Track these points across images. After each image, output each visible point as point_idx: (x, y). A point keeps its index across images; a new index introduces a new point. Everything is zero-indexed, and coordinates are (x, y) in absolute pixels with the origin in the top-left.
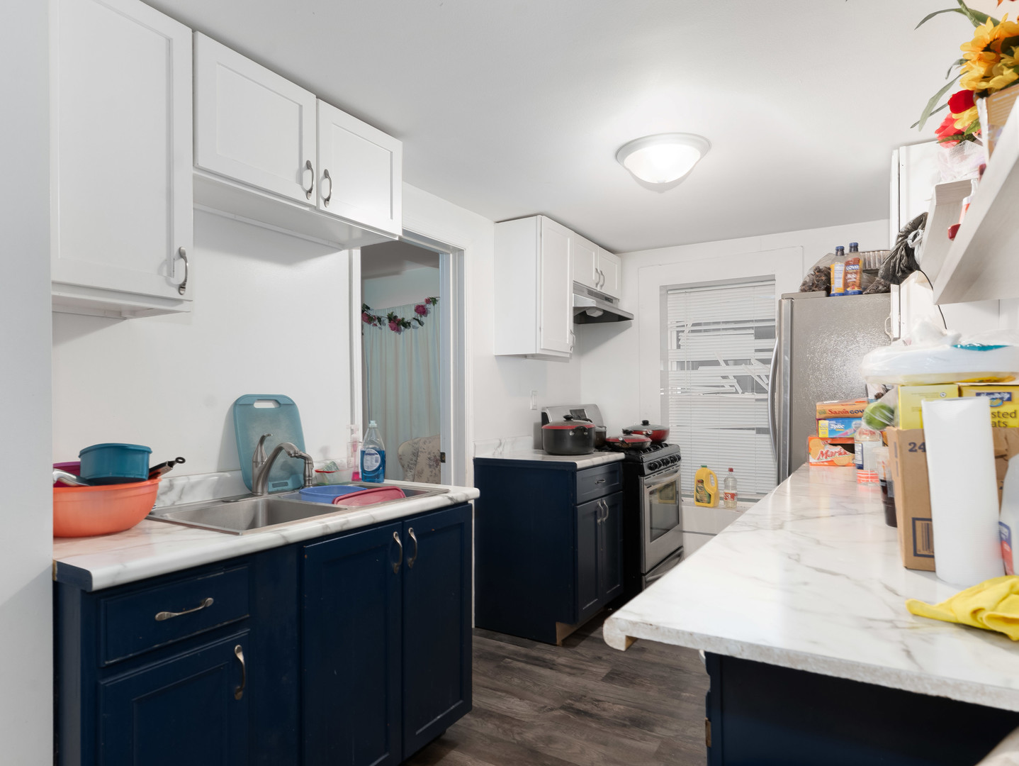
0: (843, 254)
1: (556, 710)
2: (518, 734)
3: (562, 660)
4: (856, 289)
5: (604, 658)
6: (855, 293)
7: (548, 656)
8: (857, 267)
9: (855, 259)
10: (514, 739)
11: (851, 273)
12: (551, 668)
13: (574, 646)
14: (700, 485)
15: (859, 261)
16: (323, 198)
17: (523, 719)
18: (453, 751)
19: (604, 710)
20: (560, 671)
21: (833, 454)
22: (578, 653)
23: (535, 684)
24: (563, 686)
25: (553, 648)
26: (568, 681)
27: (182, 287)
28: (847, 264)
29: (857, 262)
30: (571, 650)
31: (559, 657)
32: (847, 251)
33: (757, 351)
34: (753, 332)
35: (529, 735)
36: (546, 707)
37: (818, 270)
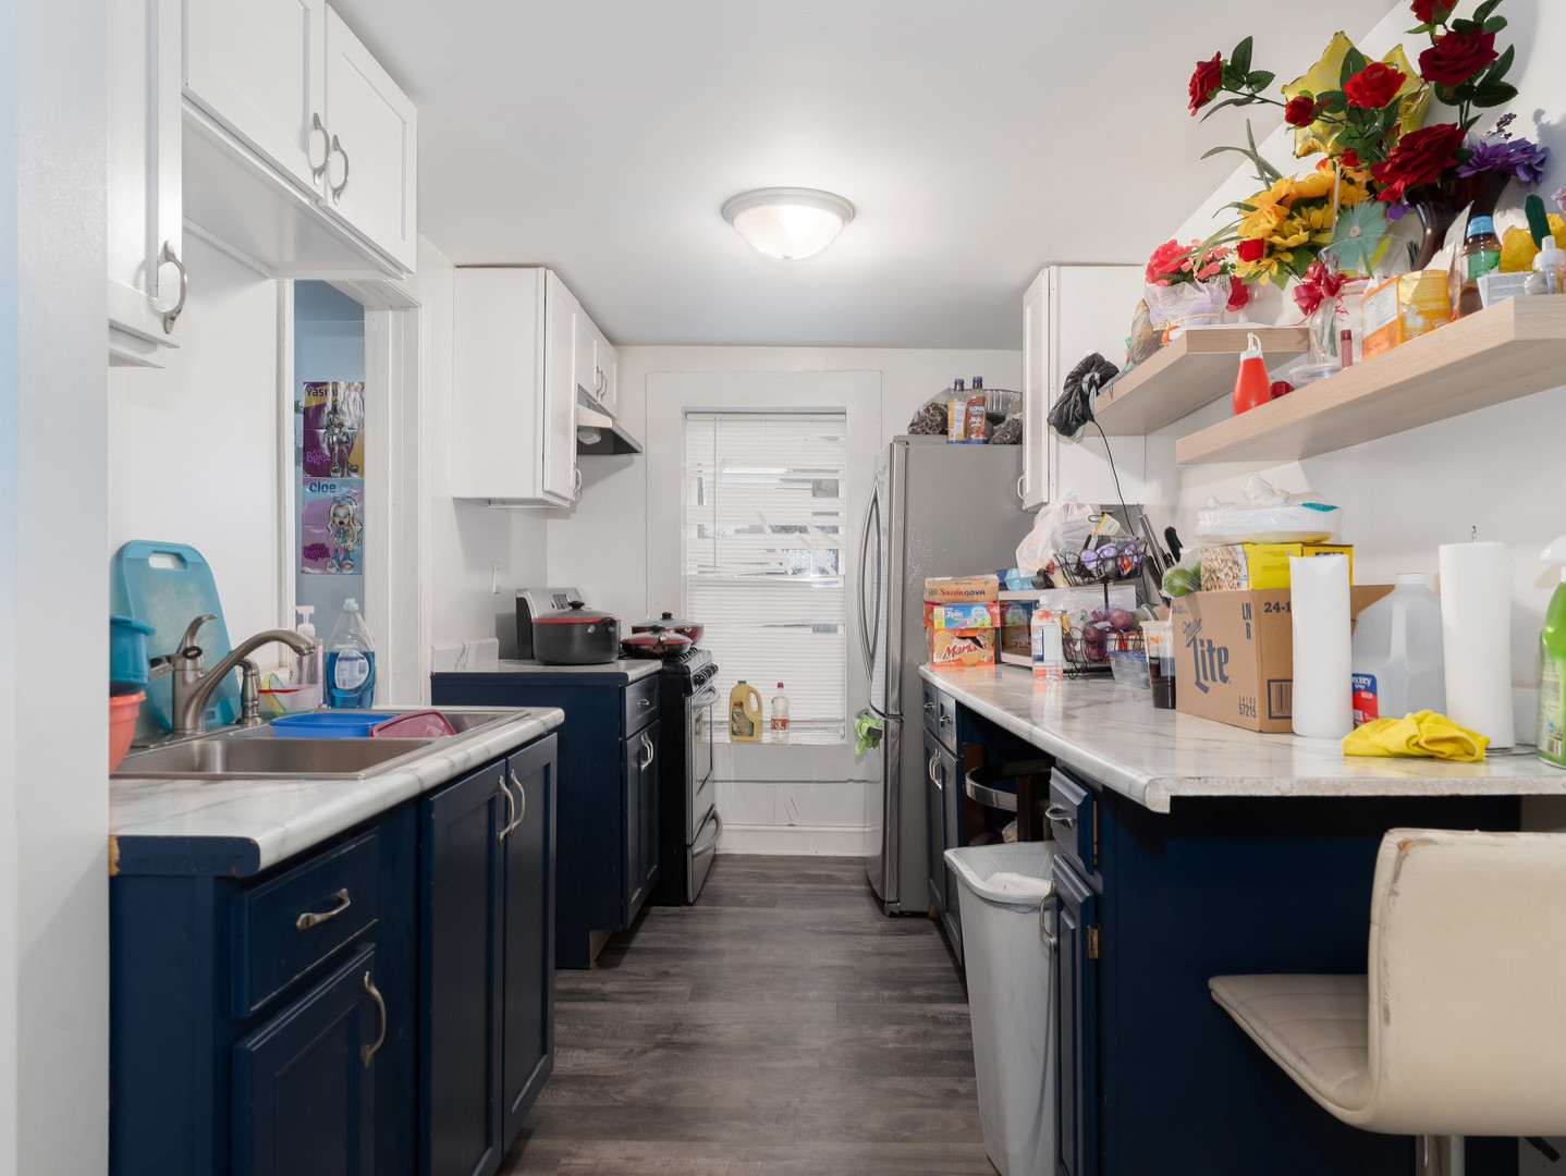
0: (962, 389)
1: (650, 1050)
2: (617, 1093)
3: (610, 987)
4: (981, 437)
5: (673, 971)
6: (978, 442)
7: (587, 986)
8: (982, 409)
9: (978, 398)
10: (616, 1101)
11: (976, 416)
12: (603, 1000)
13: (617, 965)
14: (738, 710)
15: (984, 399)
16: (331, 186)
17: (611, 1074)
18: (531, 1140)
19: (718, 1035)
20: (620, 1001)
21: (961, 650)
22: (629, 973)
23: (594, 1026)
24: (639, 1019)
25: (587, 974)
26: (640, 1011)
27: (169, 319)
28: (971, 403)
29: (983, 401)
30: (616, 970)
31: (604, 983)
32: (968, 385)
33: (815, 514)
34: (810, 486)
35: (635, 1091)
36: (632, 1051)
37: (935, 407)
